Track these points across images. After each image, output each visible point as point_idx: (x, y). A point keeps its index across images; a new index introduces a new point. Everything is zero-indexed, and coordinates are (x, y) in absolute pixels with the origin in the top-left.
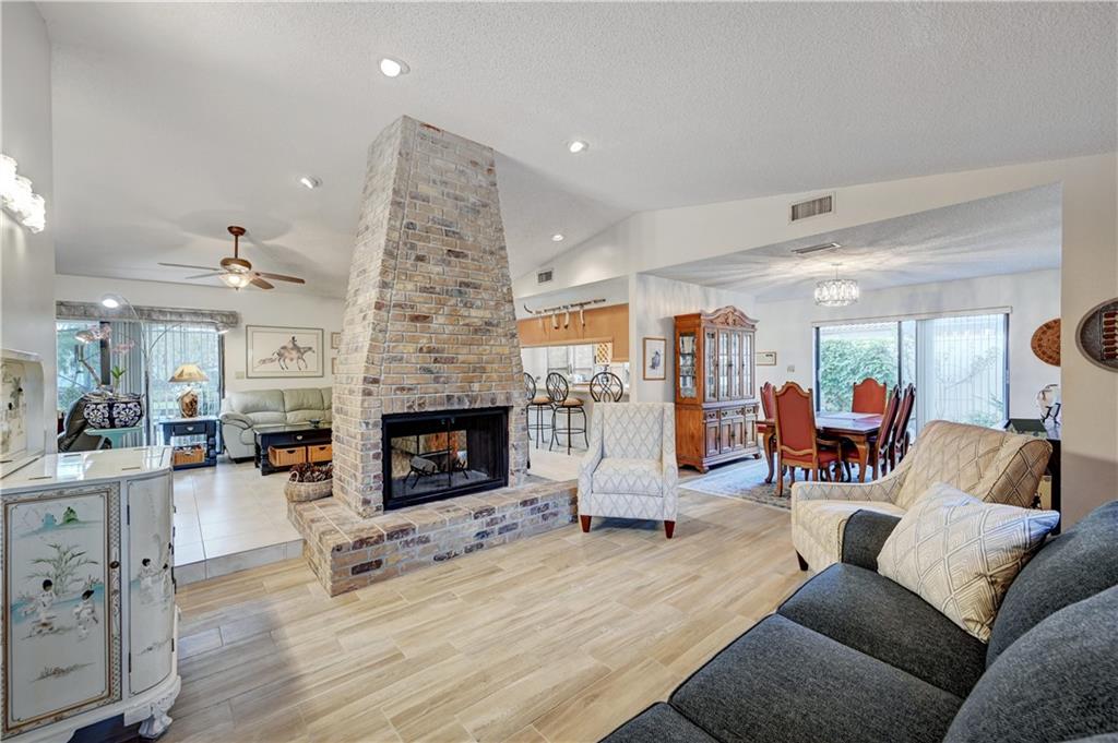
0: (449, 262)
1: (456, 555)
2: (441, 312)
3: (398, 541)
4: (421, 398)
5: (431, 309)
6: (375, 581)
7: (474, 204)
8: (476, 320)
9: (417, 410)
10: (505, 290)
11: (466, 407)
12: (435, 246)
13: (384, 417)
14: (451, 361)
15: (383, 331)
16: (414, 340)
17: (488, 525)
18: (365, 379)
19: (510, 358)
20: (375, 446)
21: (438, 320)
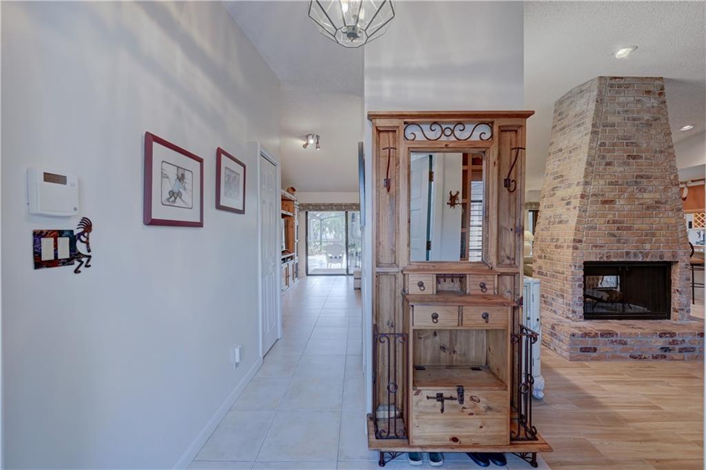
0: (629, 163)
1: (645, 358)
2: (622, 197)
3: (607, 339)
4: (608, 253)
5: (615, 195)
6: (593, 359)
7: (648, 120)
8: (648, 200)
9: (605, 260)
10: (672, 177)
11: (640, 260)
12: (619, 153)
13: (585, 263)
14: (629, 228)
15: (585, 211)
16: (603, 216)
17: (670, 343)
18: (574, 240)
19: (676, 226)
20: (580, 280)
21: (620, 203)
